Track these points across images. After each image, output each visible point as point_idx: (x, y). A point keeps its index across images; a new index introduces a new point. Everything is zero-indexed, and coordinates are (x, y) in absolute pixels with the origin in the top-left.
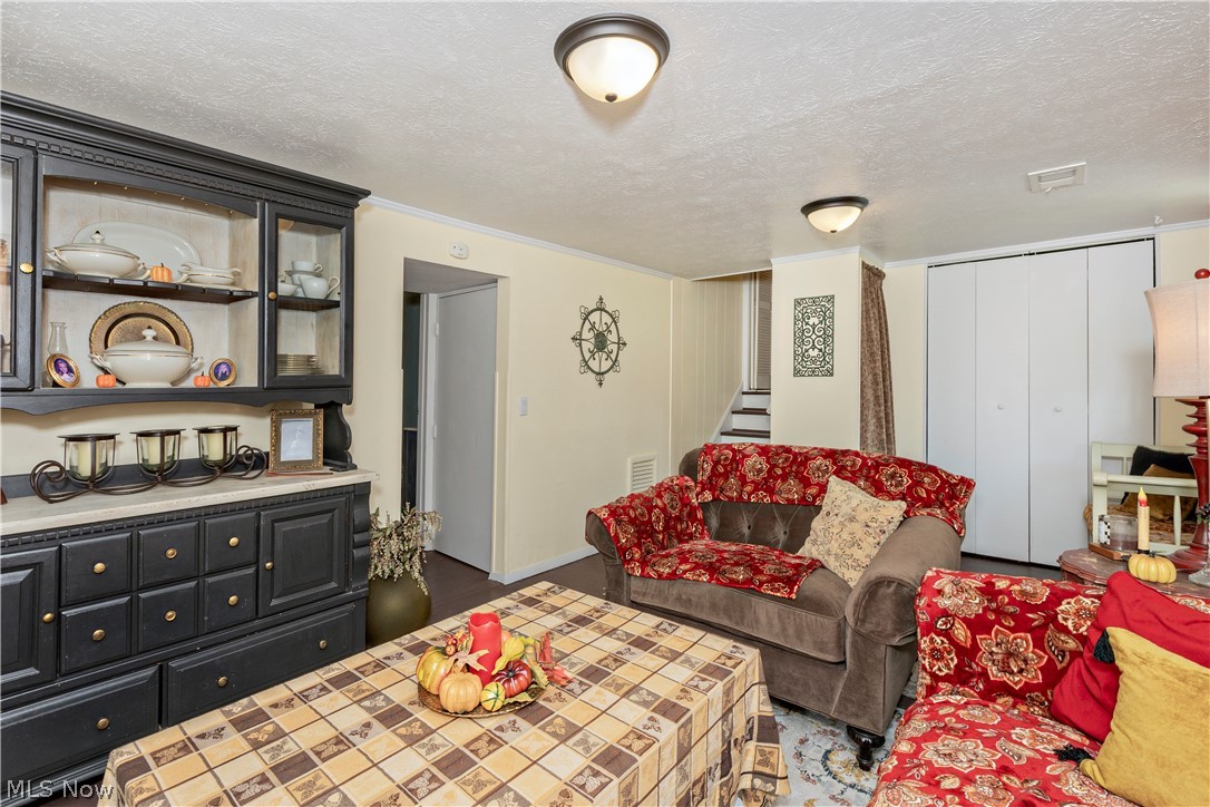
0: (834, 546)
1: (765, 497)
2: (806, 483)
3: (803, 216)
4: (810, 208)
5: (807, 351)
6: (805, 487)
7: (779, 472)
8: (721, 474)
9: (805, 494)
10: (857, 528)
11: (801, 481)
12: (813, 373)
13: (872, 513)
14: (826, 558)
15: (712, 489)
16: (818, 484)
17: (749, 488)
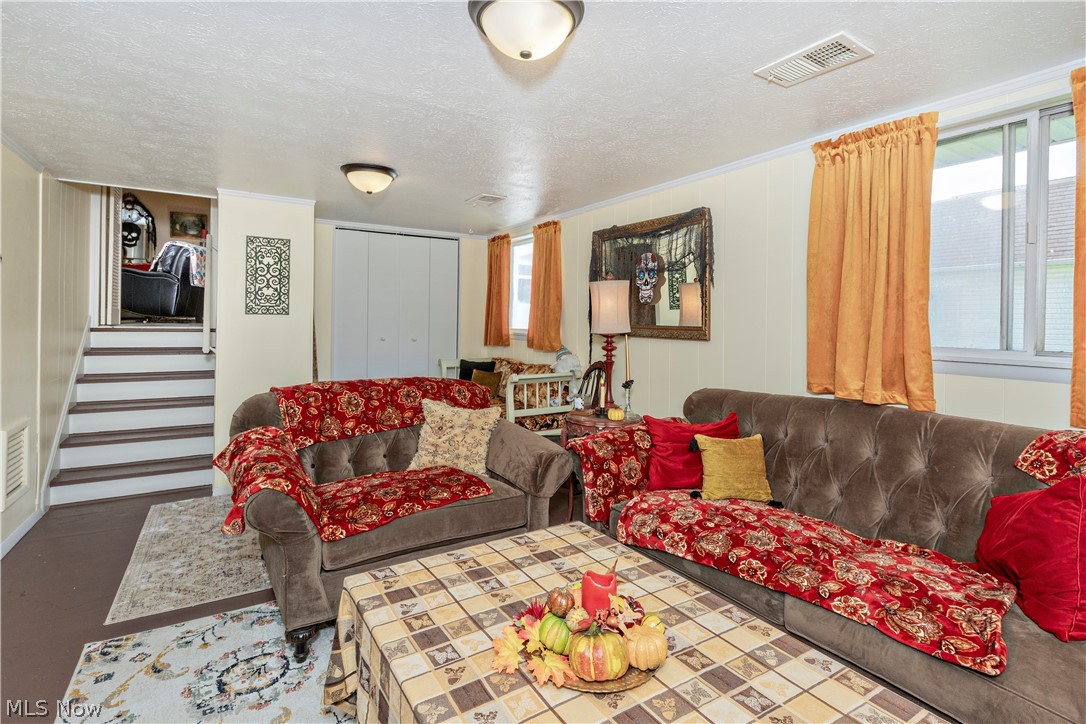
0: (463, 451)
1: (368, 428)
2: (401, 408)
3: (342, 174)
4: (349, 168)
5: (260, 289)
6: (402, 413)
7: (377, 403)
8: (315, 417)
9: (403, 418)
10: (476, 432)
11: (397, 409)
12: (268, 311)
13: (483, 419)
14: (456, 461)
15: (309, 433)
16: (411, 408)
17: (350, 424)
